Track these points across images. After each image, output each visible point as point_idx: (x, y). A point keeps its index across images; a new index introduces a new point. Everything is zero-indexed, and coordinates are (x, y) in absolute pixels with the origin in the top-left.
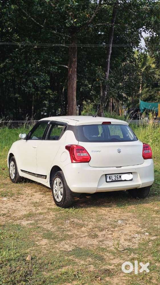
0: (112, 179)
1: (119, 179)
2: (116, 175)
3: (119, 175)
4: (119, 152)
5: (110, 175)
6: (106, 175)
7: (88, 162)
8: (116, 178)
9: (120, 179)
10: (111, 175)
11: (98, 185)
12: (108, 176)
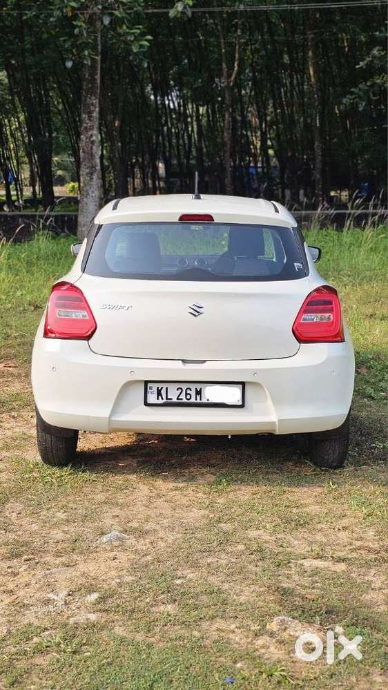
0: (167, 399)
1: (193, 400)
2: (184, 387)
3: (193, 387)
4: (196, 312)
5: (160, 385)
6: (146, 382)
7: (88, 338)
8: (183, 396)
9: (198, 401)
10: (165, 385)
11: (113, 412)
12: (155, 386)
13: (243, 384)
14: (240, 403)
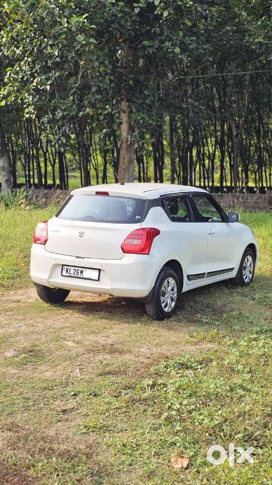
0: (70, 274)
1: (79, 275)
2: (77, 269)
3: (80, 269)
4: (81, 236)
5: (68, 267)
6: (63, 265)
7: (45, 244)
8: (76, 273)
9: (81, 276)
10: (70, 268)
11: (50, 277)
12: (66, 267)
13: (100, 270)
14: (97, 279)
